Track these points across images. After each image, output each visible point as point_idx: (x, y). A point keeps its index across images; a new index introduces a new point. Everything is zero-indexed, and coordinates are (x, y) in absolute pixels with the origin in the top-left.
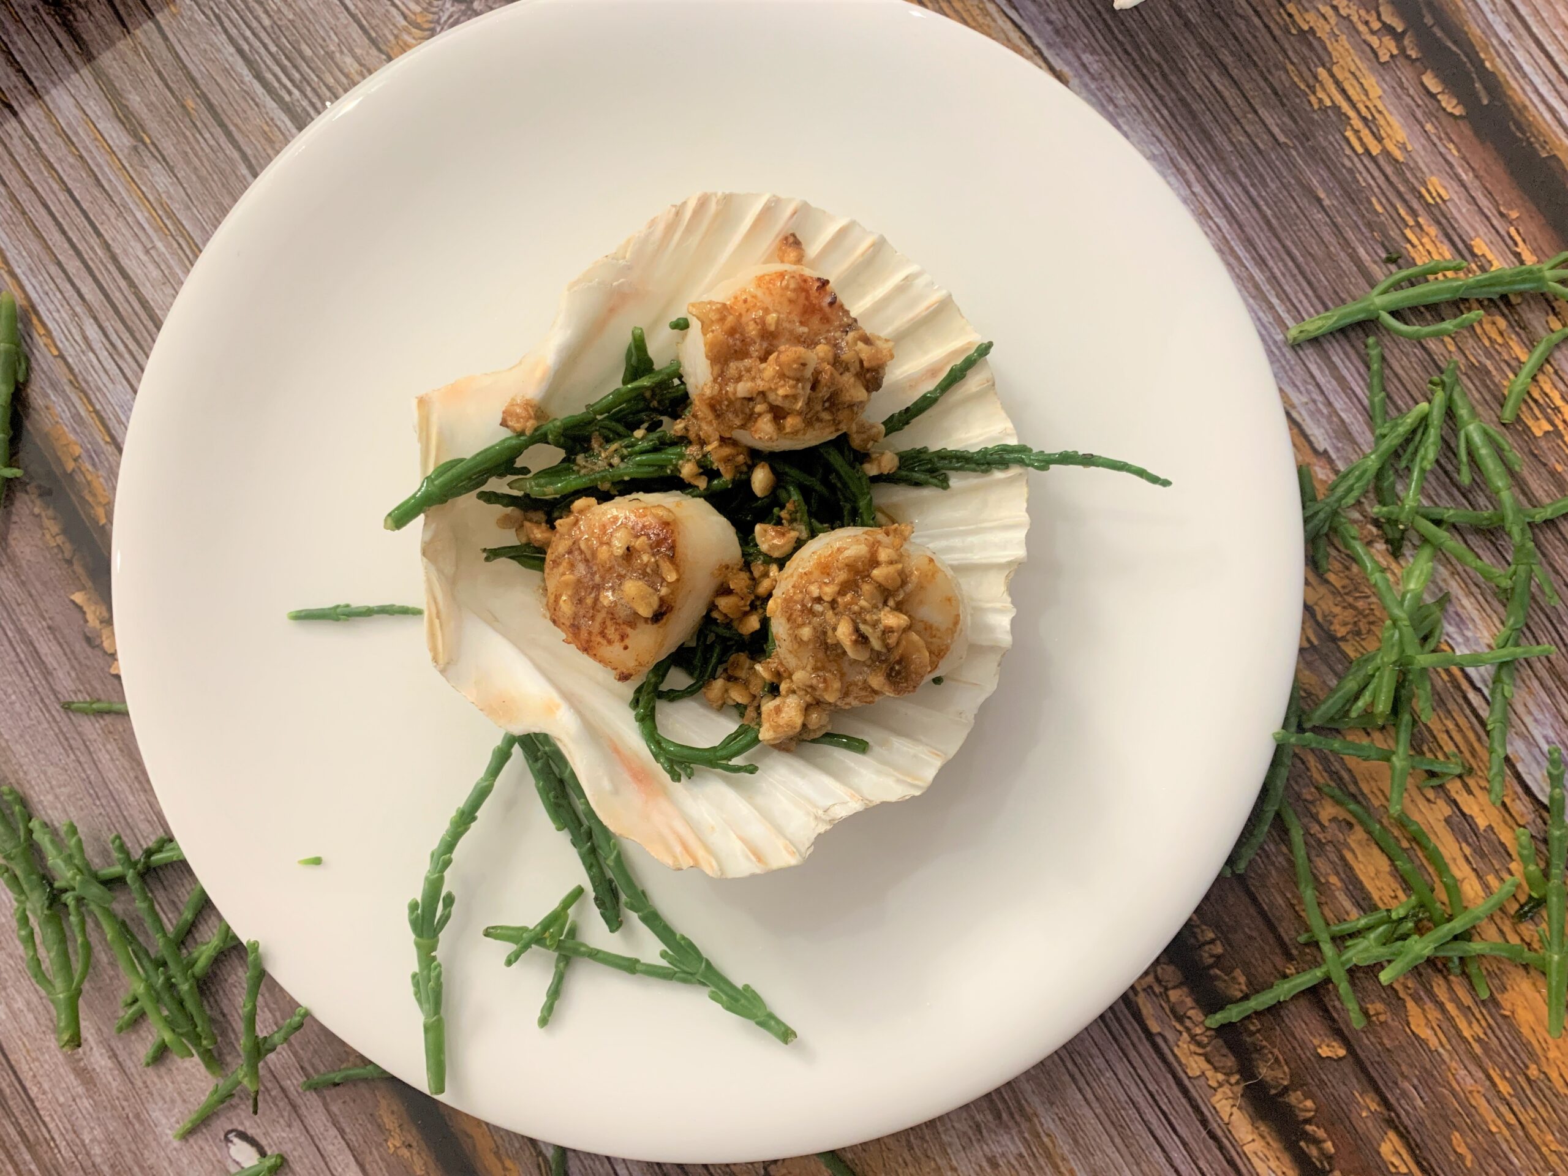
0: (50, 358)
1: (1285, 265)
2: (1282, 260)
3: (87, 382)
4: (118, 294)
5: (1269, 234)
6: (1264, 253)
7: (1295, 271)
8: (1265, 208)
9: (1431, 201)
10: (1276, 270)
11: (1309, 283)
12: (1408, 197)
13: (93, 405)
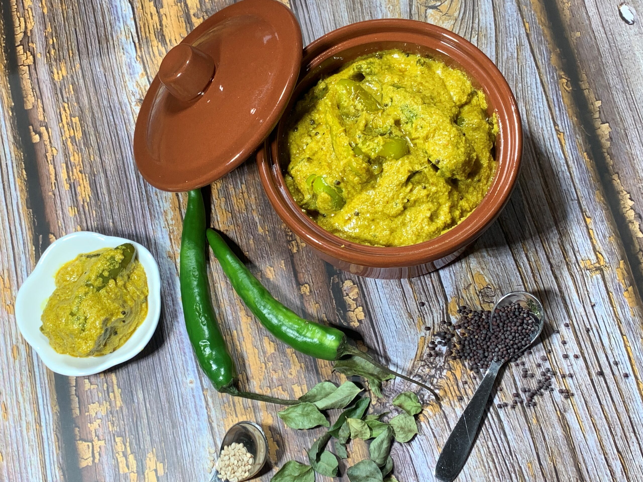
0: (628, 336)
1: (135, 204)
2: (135, 206)
3: (614, 320)
4: (590, 352)
5: (136, 217)
6: (140, 211)
7: (132, 201)
8: (133, 226)
9: (76, 209)
10: (139, 203)
11: (130, 195)
12: (82, 212)
13: (614, 310)
